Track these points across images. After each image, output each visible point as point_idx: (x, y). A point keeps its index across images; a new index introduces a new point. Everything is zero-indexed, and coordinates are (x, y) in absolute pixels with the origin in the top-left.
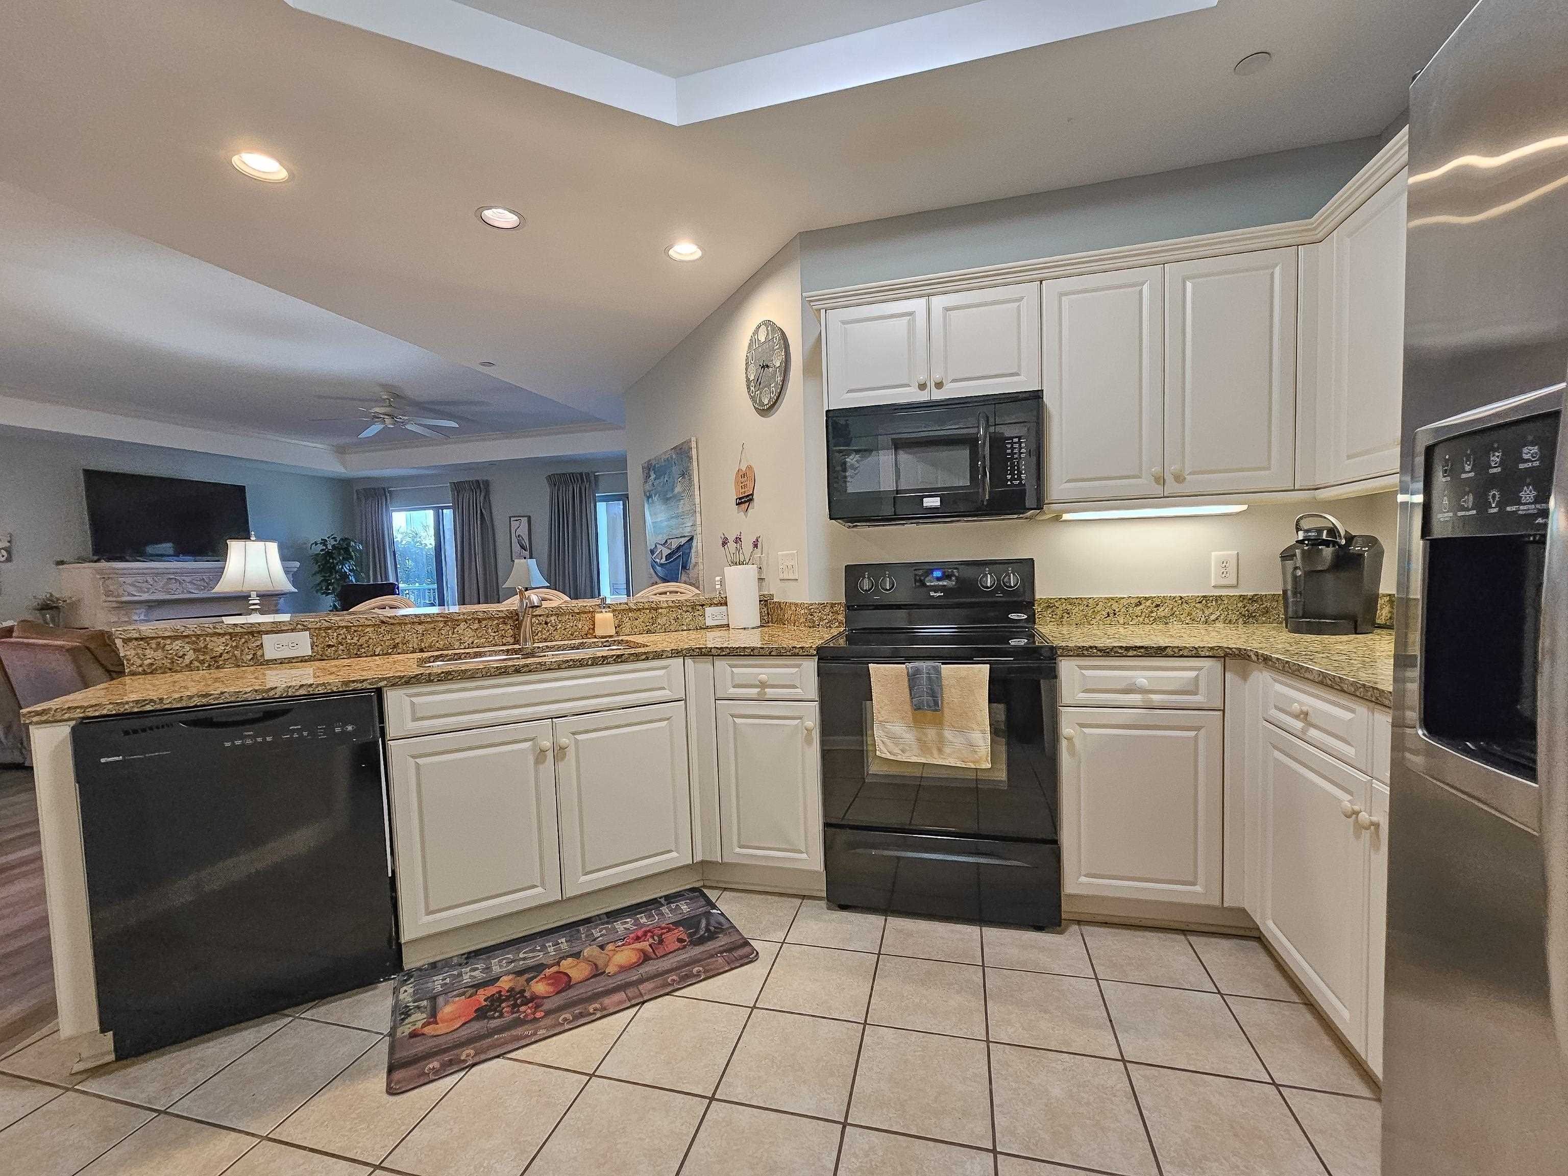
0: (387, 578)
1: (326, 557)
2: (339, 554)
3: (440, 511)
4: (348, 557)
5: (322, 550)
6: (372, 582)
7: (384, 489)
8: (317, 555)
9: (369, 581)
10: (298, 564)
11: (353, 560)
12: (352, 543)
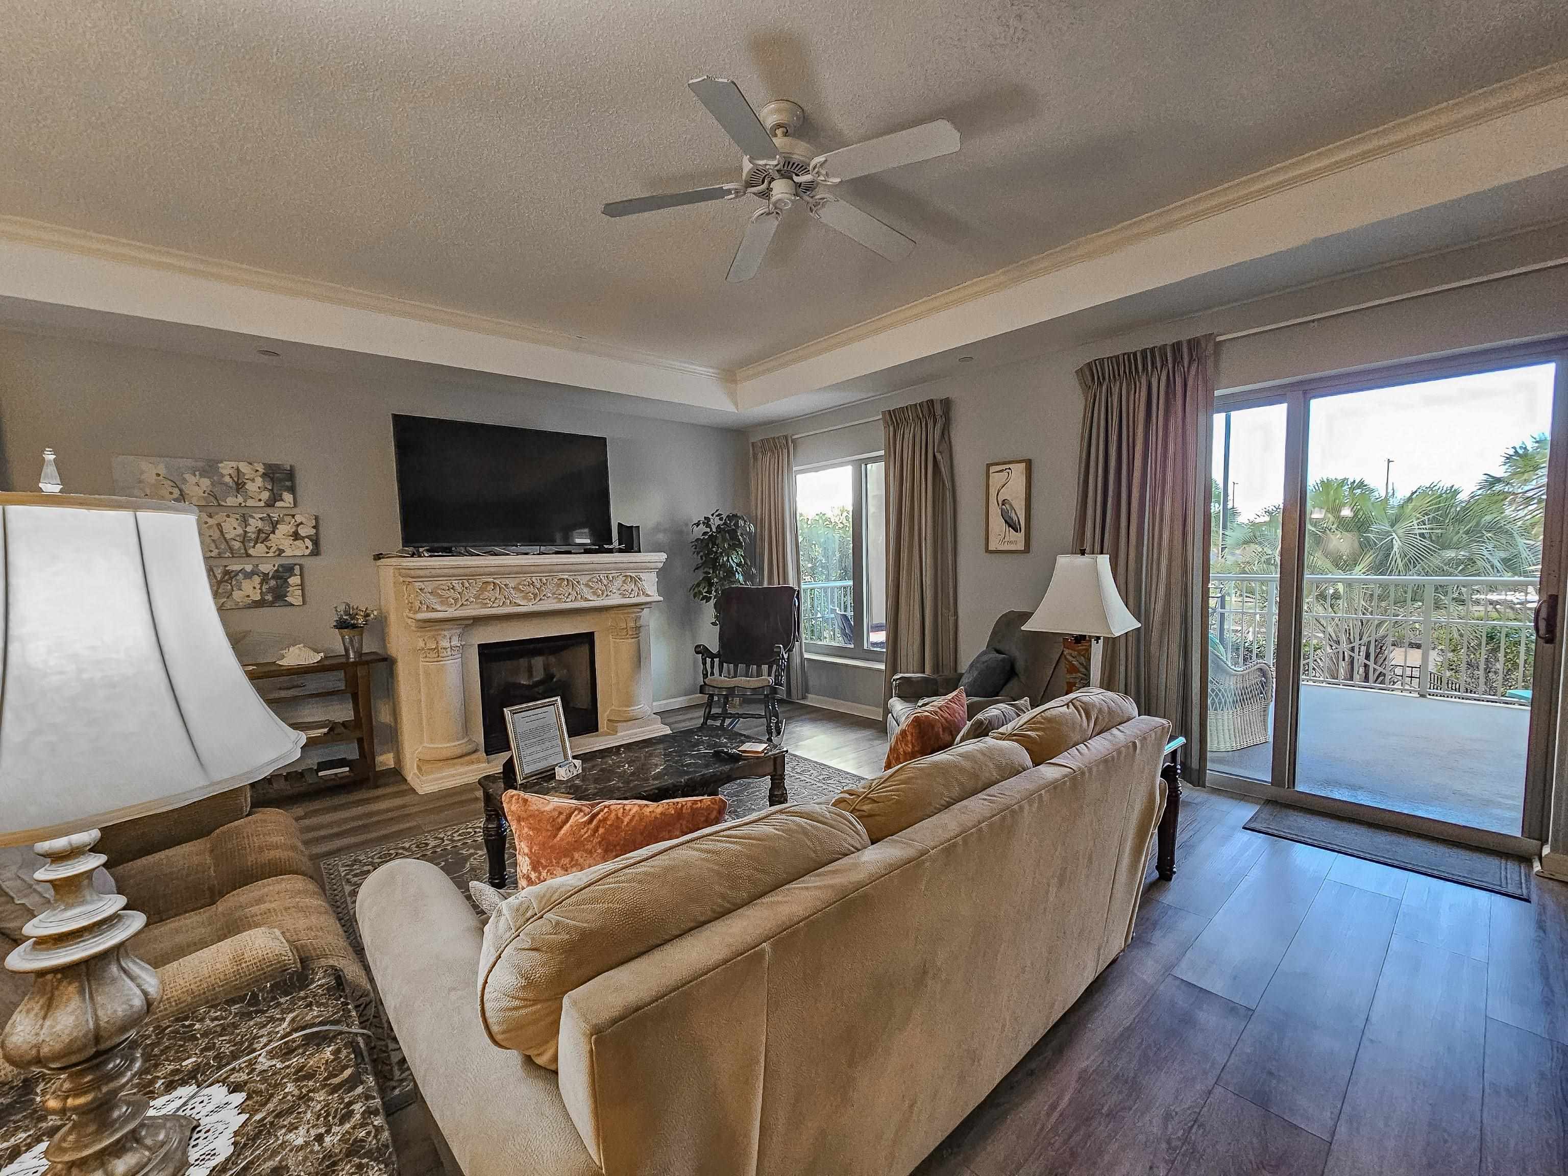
0: (785, 580)
1: (707, 545)
2: (724, 540)
3: (863, 466)
4: (735, 545)
5: (705, 534)
6: (765, 585)
7: (786, 437)
8: (697, 540)
9: (761, 583)
10: (663, 556)
11: (741, 547)
12: (741, 523)
